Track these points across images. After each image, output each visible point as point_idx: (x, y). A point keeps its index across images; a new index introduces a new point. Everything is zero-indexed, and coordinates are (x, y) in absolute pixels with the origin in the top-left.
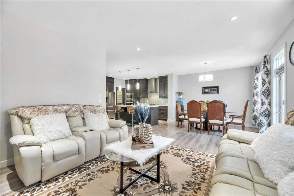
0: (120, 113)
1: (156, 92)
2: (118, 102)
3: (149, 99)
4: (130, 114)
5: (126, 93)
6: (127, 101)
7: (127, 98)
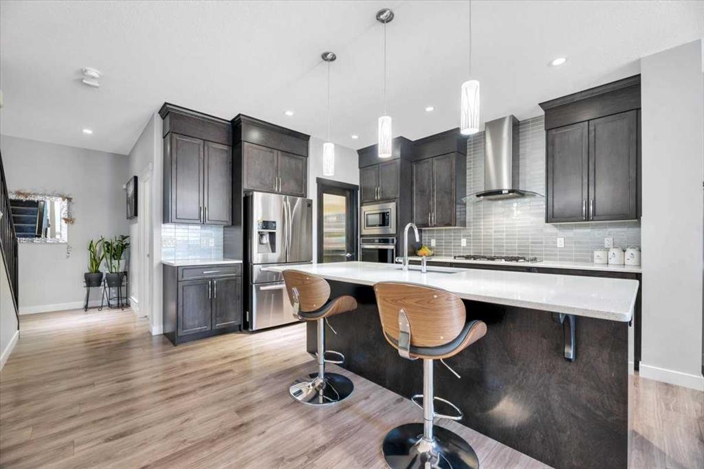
0: (331, 319)
1: (517, 193)
2: (326, 247)
3: (470, 229)
4: (404, 354)
5: (361, 205)
6: (364, 241)
7: (368, 226)
